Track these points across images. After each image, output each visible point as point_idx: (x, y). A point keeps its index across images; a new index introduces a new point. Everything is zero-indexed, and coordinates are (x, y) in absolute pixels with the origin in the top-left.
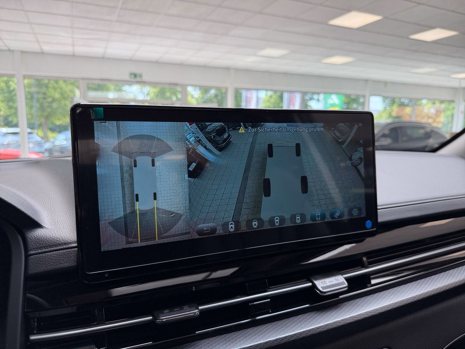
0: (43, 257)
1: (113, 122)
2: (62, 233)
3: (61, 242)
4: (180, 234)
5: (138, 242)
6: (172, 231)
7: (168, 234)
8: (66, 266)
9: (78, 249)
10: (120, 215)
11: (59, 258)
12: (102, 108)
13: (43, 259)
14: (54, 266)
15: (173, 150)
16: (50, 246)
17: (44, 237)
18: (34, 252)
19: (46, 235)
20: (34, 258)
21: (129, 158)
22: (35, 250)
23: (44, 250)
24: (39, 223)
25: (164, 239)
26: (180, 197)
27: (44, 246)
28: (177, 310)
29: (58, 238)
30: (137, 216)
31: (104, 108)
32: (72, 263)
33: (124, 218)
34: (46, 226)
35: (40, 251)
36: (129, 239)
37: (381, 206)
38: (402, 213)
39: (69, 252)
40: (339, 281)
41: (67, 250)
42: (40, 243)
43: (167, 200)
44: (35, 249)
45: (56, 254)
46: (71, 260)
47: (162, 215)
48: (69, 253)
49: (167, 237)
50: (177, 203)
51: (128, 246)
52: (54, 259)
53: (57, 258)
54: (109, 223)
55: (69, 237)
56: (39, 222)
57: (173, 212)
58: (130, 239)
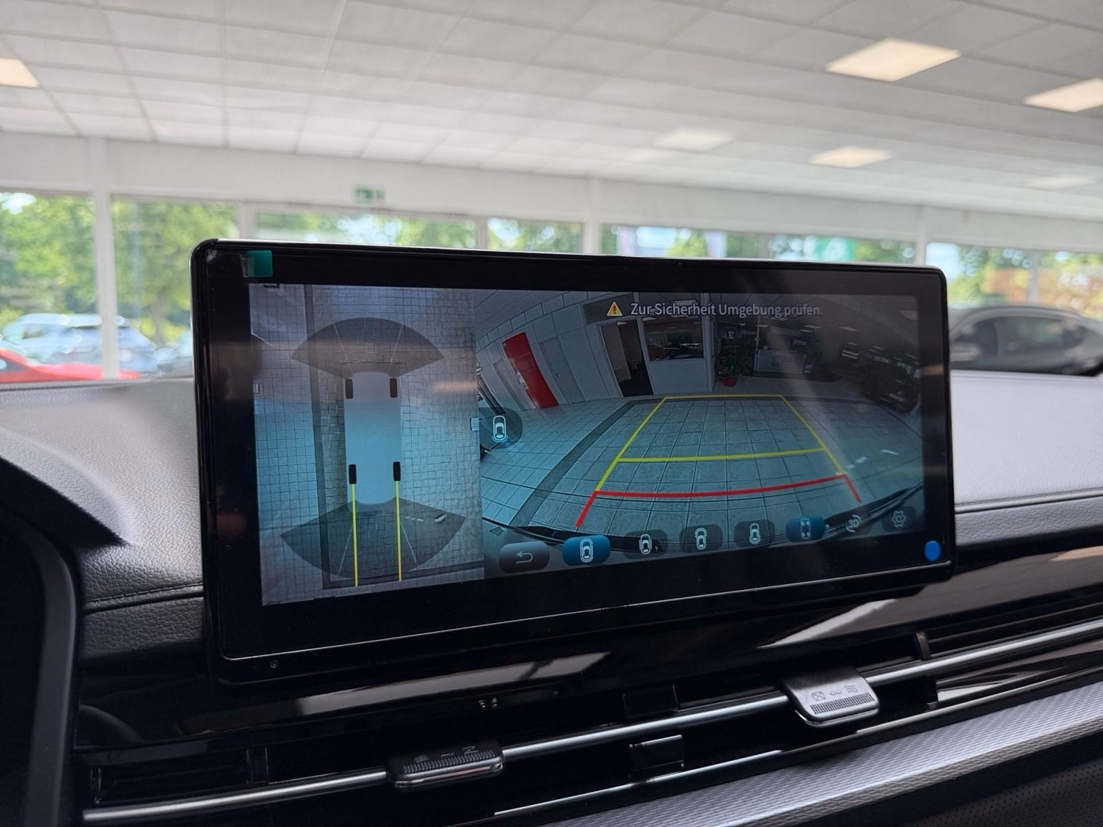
0: (119, 616)
1: (297, 286)
2: (169, 560)
3: (165, 581)
4: (458, 565)
5: (354, 585)
6: (437, 561)
7: (428, 565)
8: (174, 641)
9: (205, 599)
10: (310, 516)
11: (159, 621)
12: (270, 252)
13: (119, 622)
14: (147, 639)
15: (443, 357)
16: (139, 591)
17: (124, 568)
18: (99, 605)
19: (130, 562)
20: (99, 619)
21: (332, 376)
22: (102, 600)
23: (122, 600)
24: (114, 534)
25: (417, 577)
26: (459, 474)
27: (124, 590)
28: (447, 758)
29: (157, 572)
30: (352, 519)
31: (274, 252)
32: (191, 633)
33: (320, 523)
34: (131, 542)
35: (113, 602)
36: (331, 575)
37: (963, 504)
38: (1018, 523)
39: (184, 605)
40: (857, 691)
41: (179, 602)
42: (114, 583)
43: (426, 481)
44: (102, 597)
45: (152, 611)
46: (187, 627)
47: (413, 517)
48: (184, 607)
49: (424, 573)
50: (450, 489)
51: (328, 594)
52: (146, 622)
53: (153, 620)
54: (283, 536)
55: (185, 569)
56: (113, 531)
57: (440, 511)
58: (334, 575)
